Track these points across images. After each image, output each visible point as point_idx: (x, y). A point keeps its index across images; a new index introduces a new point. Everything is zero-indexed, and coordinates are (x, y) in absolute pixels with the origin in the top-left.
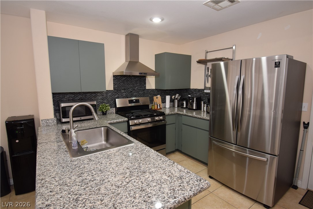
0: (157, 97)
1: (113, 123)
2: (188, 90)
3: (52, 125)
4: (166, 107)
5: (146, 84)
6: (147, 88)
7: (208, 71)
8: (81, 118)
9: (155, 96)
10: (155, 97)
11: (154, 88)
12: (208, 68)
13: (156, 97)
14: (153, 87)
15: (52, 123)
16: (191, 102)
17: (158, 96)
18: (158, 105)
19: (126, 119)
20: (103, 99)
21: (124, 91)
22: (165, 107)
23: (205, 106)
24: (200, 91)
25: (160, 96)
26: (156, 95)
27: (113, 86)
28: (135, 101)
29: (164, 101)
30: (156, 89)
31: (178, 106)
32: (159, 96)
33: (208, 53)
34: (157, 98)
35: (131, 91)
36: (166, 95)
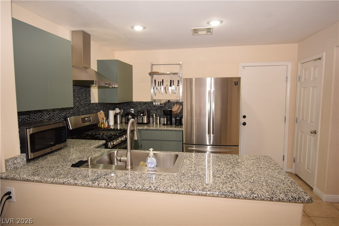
2: (130, 104)
3: (21, 165)
5: (91, 97)
6: (92, 102)
7: (155, 84)
9: (98, 112)
12: (155, 80)
13: (100, 113)
14: (97, 100)
15: (21, 163)
16: (143, 115)
17: (101, 111)
19: (104, 141)
23: (158, 119)
24: (146, 104)
28: (87, 119)
30: (99, 103)
33: (154, 65)
36: (109, 110)
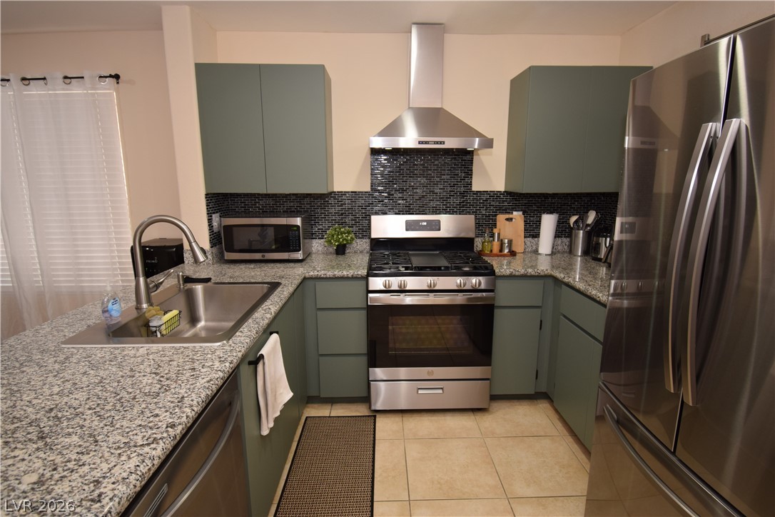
0: (511, 216)
1: (323, 278)
4: (540, 252)
5: (473, 176)
6: (475, 188)
8: (263, 256)
9: (502, 213)
10: (501, 218)
11: (502, 189)
13: (508, 216)
14: (499, 185)
17: (515, 213)
18: (506, 241)
20: (342, 214)
21: (400, 195)
22: (536, 252)
25: (521, 213)
26: (506, 211)
27: (370, 181)
28: (425, 224)
29: (533, 231)
30: (507, 193)
31: (586, 252)
32: (517, 215)
34: (510, 220)
35: (423, 197)
36: (544, 213)
